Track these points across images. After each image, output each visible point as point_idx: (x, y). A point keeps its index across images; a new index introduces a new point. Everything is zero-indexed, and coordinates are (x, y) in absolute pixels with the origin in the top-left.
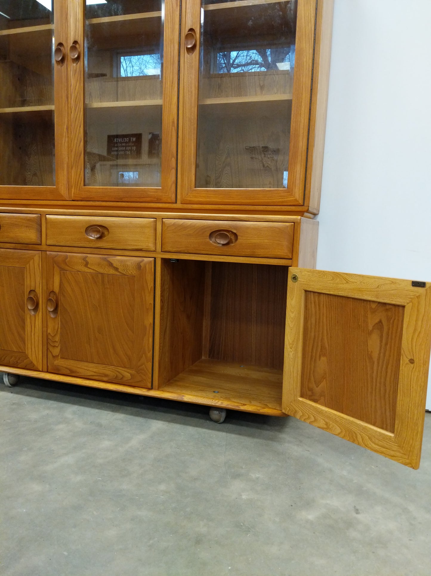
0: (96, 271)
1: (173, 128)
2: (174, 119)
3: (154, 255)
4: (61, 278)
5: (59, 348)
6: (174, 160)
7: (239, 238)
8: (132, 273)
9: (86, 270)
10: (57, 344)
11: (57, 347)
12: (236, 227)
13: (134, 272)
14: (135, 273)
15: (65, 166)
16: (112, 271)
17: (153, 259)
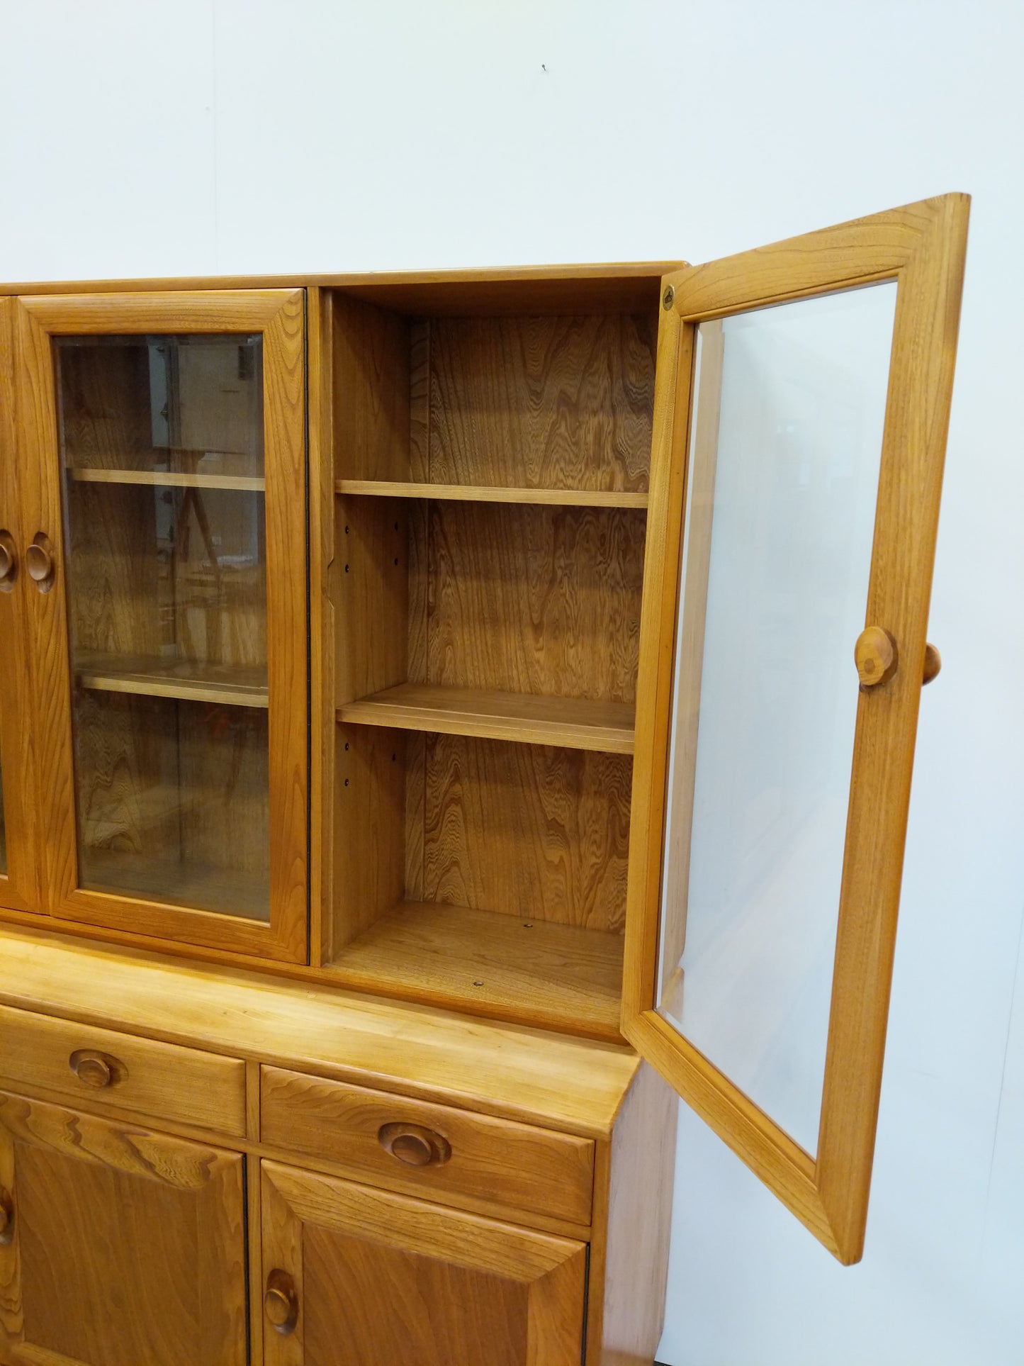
0: (100, 1159)
1: (297, 786)
2: (297, 766)
3: (242, 1147)
4: (15, 1157)
5: (21, 1317)
6: (300, 865)
7: (454, 1152)
8: (187, 1182)
9: (77, 1152)
10: (15, 1308)
11: (16, 1314)
12: (446, 1123)
13: (195, 1184)
14: (195, 1186)
15: (30, 831)
16: (138, 1169)
17: (240, 1156)
